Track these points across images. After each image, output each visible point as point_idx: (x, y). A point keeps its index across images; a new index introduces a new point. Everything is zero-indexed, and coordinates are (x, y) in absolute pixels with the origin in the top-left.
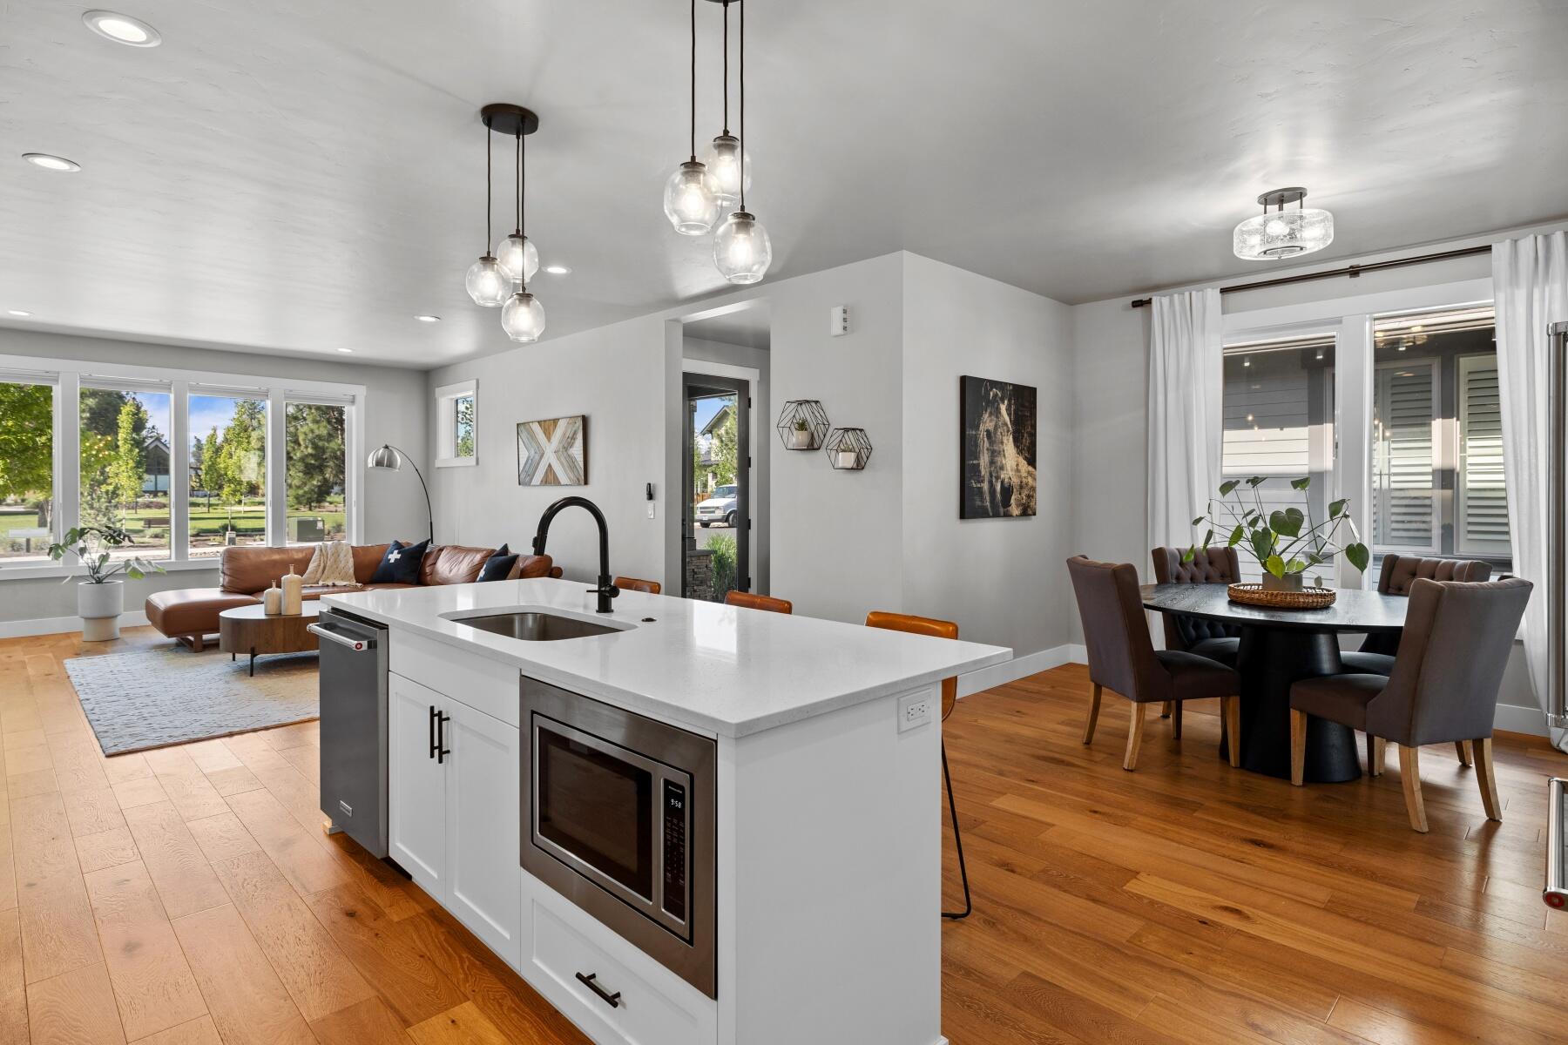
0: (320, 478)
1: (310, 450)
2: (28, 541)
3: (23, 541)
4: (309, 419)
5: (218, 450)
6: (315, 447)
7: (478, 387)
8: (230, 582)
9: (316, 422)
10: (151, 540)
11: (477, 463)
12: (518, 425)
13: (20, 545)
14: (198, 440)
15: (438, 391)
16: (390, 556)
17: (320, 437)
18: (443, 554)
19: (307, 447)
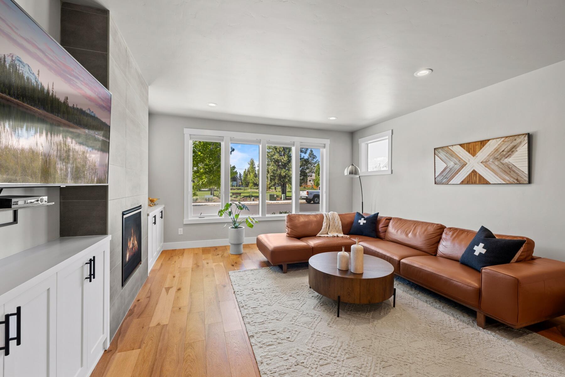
0: (274, 182)
1: (272, 174)
2: (209, 198)
3: (208, 198)
4: (271, 165)
5: (247, 175)
6: (273, 173)
7: (392, 134)
8: (291, 232)
9: (273, 166)
10: (233, 199)
11: (392, 173)
12: (435, 149)
13: (207, 199)
14: (240, 173)
15: (360, 140)
16: (359, 221)
17: (274, 170)
18: (391, 221)
19: (271, 173)
